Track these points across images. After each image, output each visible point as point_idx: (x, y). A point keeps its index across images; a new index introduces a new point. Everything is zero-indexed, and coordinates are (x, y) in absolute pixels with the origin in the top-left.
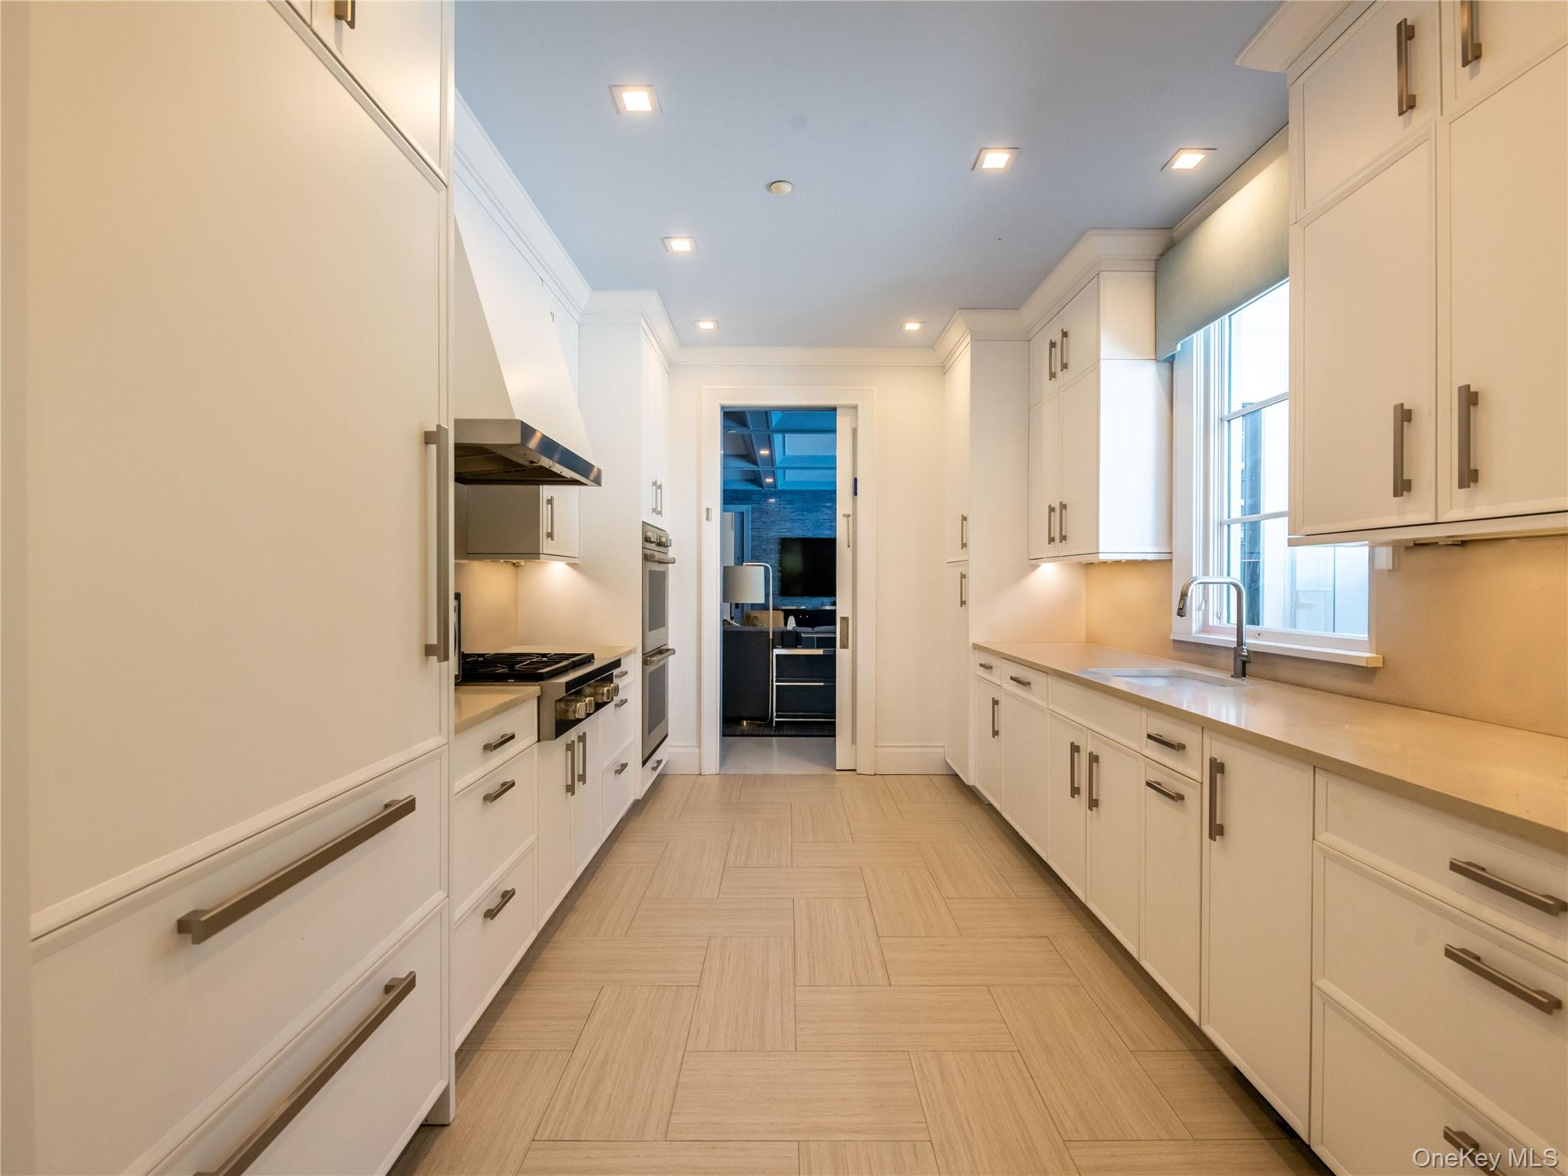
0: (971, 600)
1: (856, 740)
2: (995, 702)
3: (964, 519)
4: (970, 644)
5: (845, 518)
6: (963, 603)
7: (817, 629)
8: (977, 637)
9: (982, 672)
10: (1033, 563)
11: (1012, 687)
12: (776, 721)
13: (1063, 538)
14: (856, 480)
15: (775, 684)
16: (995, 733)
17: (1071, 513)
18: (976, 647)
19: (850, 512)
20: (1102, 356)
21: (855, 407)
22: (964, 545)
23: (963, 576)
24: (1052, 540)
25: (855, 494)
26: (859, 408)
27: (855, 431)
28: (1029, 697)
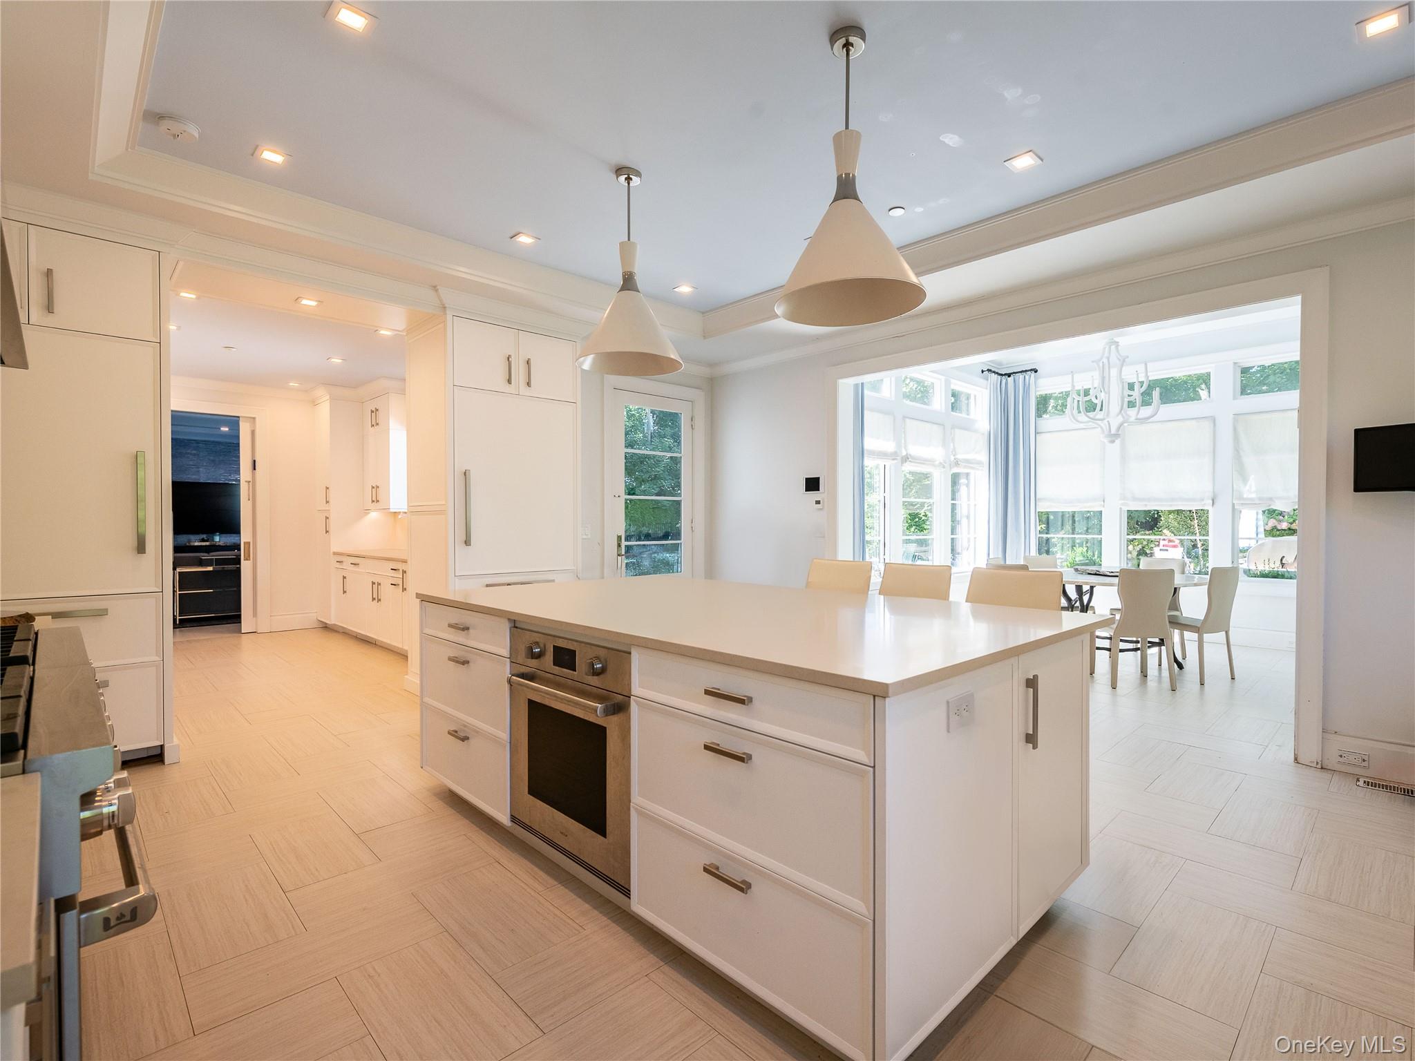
0: (332, 528)
1: (256, 614)
2: (344, 578)
3: (327, 488)
4: (332, 552)
5: (247, 483)
6: (327, 532)
7: (212, 554)
8: (335, 549)
9: (338, 565)
10: (367, 511)
11: (352, 568)
12: (179, 619)
13: (378, 501)
14: (255, 461)
15: (178, 592)
16: (344, 592)
17: (380, 490)
18: (335, 554)
19: (250, 479)
20: (390, 428)
21: (254, 418)
22: (327, 502)
23: (327, 518)
24: (373, 501)
25: (255, 469)
26: (257, 419)
27: (253, 433)
28: (357, 570)
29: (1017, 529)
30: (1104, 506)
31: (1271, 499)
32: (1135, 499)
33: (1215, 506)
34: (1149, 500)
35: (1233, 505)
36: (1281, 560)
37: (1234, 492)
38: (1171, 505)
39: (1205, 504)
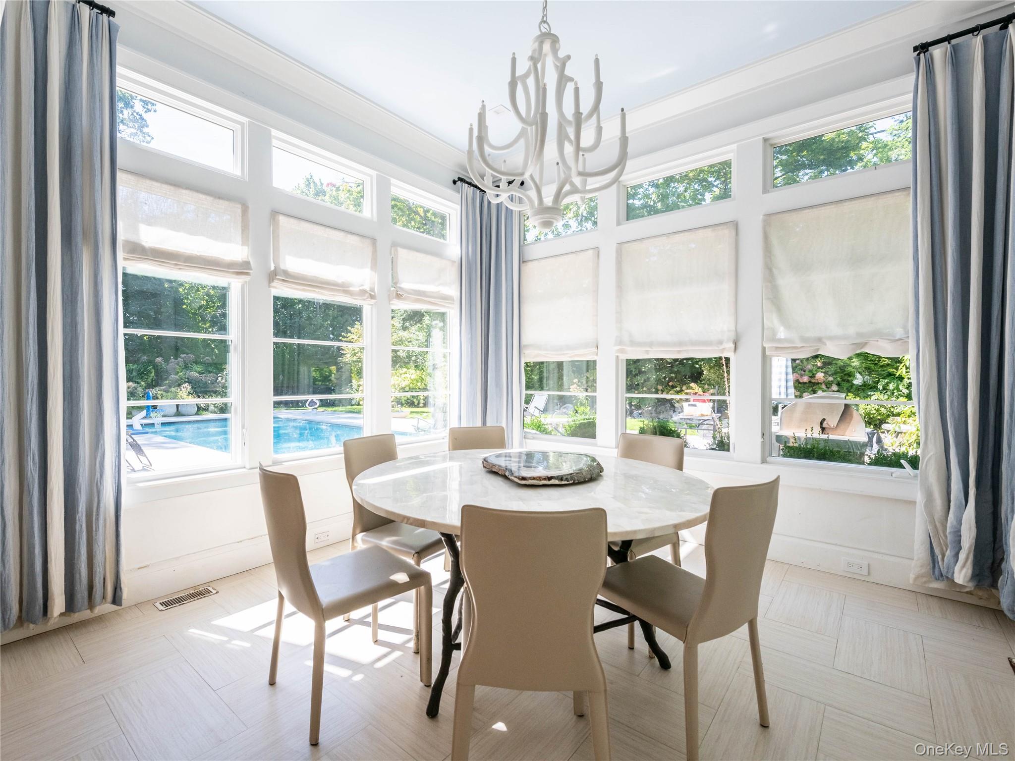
29: (498, 384)
30: (597, 354)
31: (820, 340)
32: (633, 343)
33: (738, 351)
34: (651, 344)
35: (764, 349)
36: (821, 423)
37: (765, 331)
38: (679, 352)
39: (724, 349)
